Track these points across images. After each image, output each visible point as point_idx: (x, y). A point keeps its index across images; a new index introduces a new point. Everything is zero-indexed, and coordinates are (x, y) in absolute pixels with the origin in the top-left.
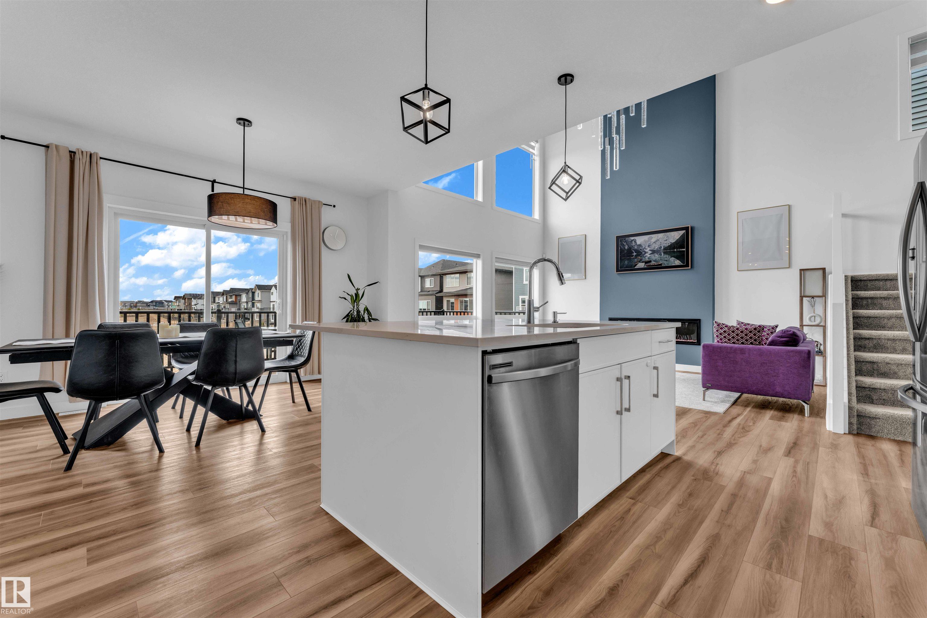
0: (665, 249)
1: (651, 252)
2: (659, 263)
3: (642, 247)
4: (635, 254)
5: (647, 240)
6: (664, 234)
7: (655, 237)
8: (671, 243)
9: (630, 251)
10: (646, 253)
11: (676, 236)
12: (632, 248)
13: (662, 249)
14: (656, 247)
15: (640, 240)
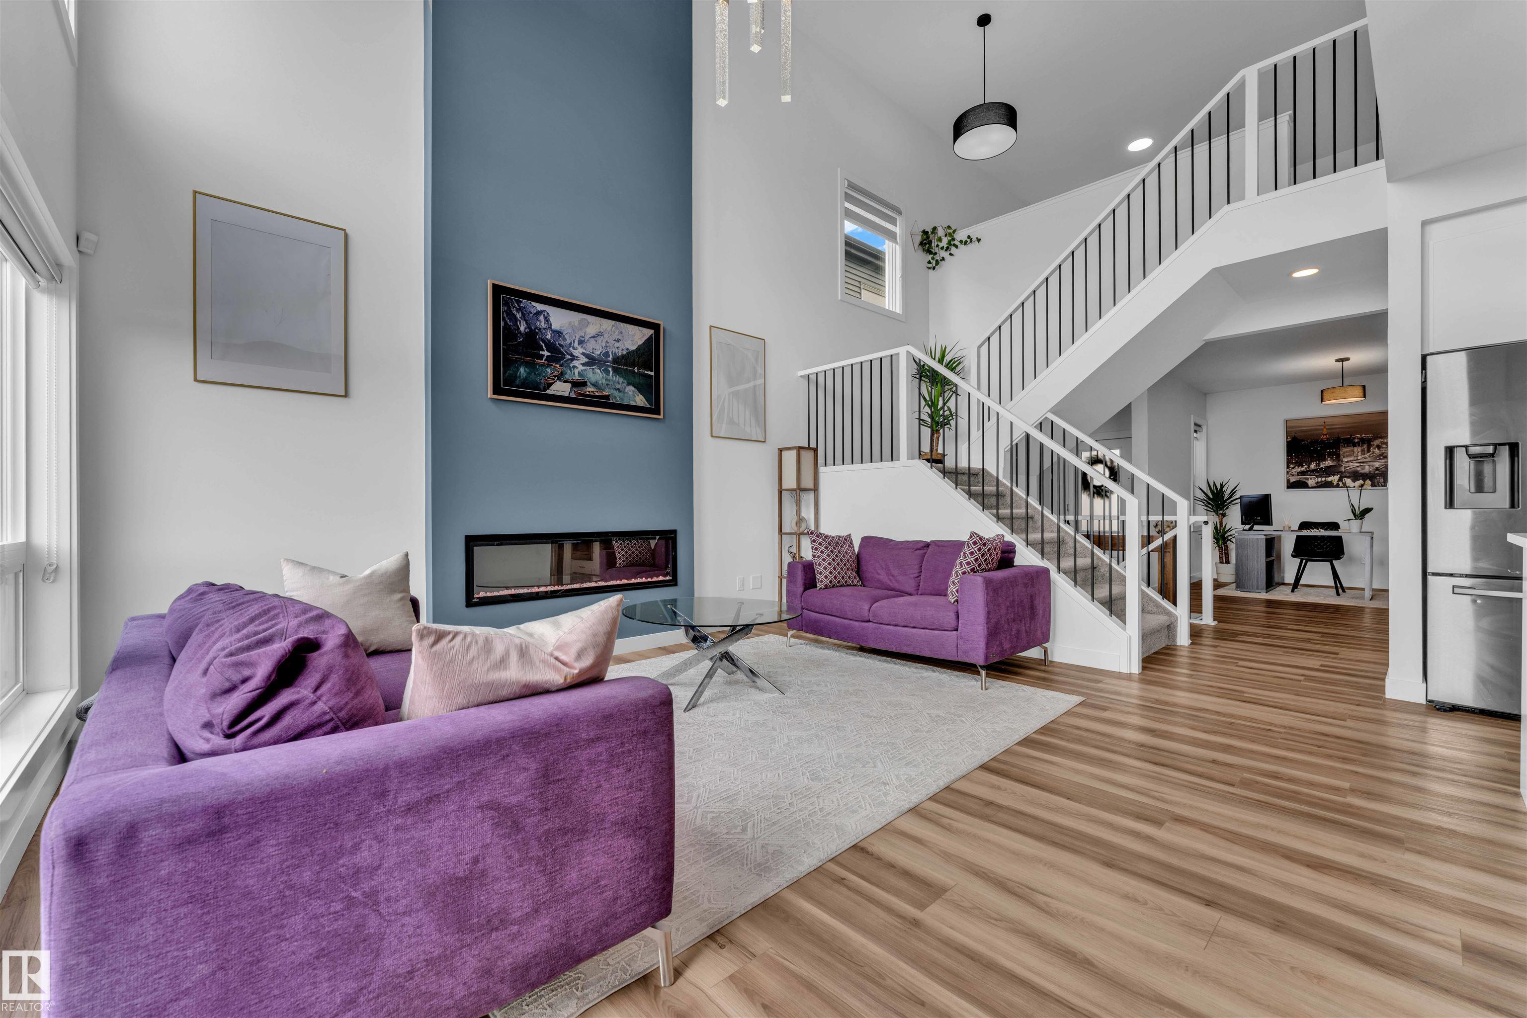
0: (617, 360)
1: (585, 360)
2: (605, 393)
3: (565, 339)
4: (546, 353)
5: (576, 324)
6: (613, 322)
7: (595, 325)
8: (627, 349)
9: (532, 339)
10: (574, 358)
11: (635, 337)
12: (537, 333)
13: (610, 359)
14: (596, 348)
15: (559, 319)
